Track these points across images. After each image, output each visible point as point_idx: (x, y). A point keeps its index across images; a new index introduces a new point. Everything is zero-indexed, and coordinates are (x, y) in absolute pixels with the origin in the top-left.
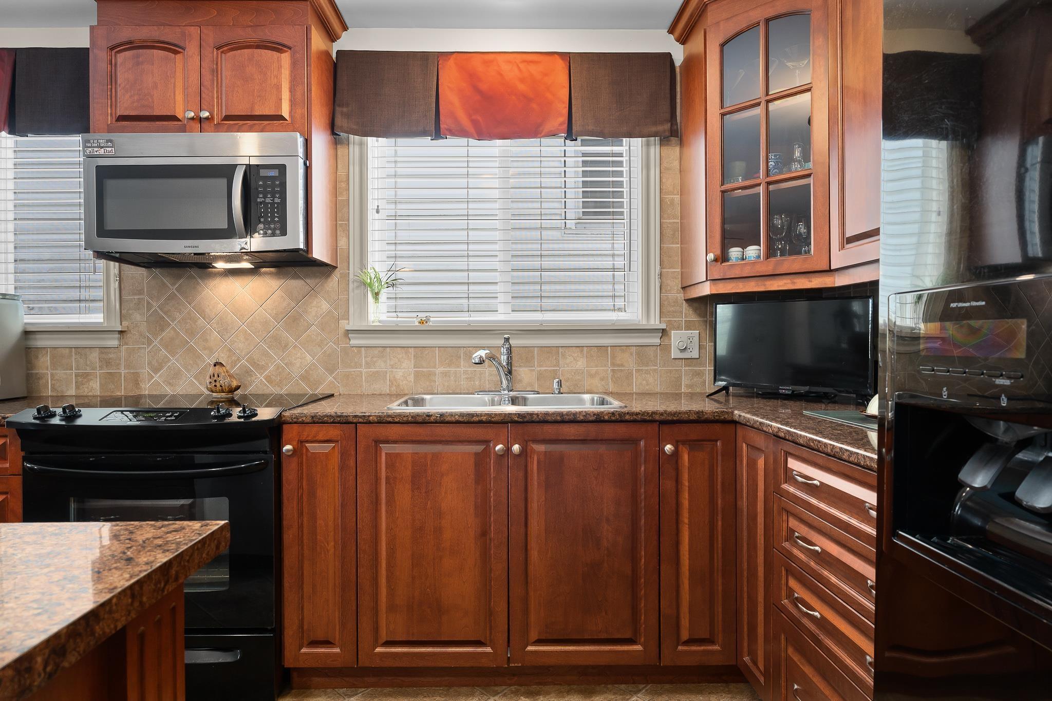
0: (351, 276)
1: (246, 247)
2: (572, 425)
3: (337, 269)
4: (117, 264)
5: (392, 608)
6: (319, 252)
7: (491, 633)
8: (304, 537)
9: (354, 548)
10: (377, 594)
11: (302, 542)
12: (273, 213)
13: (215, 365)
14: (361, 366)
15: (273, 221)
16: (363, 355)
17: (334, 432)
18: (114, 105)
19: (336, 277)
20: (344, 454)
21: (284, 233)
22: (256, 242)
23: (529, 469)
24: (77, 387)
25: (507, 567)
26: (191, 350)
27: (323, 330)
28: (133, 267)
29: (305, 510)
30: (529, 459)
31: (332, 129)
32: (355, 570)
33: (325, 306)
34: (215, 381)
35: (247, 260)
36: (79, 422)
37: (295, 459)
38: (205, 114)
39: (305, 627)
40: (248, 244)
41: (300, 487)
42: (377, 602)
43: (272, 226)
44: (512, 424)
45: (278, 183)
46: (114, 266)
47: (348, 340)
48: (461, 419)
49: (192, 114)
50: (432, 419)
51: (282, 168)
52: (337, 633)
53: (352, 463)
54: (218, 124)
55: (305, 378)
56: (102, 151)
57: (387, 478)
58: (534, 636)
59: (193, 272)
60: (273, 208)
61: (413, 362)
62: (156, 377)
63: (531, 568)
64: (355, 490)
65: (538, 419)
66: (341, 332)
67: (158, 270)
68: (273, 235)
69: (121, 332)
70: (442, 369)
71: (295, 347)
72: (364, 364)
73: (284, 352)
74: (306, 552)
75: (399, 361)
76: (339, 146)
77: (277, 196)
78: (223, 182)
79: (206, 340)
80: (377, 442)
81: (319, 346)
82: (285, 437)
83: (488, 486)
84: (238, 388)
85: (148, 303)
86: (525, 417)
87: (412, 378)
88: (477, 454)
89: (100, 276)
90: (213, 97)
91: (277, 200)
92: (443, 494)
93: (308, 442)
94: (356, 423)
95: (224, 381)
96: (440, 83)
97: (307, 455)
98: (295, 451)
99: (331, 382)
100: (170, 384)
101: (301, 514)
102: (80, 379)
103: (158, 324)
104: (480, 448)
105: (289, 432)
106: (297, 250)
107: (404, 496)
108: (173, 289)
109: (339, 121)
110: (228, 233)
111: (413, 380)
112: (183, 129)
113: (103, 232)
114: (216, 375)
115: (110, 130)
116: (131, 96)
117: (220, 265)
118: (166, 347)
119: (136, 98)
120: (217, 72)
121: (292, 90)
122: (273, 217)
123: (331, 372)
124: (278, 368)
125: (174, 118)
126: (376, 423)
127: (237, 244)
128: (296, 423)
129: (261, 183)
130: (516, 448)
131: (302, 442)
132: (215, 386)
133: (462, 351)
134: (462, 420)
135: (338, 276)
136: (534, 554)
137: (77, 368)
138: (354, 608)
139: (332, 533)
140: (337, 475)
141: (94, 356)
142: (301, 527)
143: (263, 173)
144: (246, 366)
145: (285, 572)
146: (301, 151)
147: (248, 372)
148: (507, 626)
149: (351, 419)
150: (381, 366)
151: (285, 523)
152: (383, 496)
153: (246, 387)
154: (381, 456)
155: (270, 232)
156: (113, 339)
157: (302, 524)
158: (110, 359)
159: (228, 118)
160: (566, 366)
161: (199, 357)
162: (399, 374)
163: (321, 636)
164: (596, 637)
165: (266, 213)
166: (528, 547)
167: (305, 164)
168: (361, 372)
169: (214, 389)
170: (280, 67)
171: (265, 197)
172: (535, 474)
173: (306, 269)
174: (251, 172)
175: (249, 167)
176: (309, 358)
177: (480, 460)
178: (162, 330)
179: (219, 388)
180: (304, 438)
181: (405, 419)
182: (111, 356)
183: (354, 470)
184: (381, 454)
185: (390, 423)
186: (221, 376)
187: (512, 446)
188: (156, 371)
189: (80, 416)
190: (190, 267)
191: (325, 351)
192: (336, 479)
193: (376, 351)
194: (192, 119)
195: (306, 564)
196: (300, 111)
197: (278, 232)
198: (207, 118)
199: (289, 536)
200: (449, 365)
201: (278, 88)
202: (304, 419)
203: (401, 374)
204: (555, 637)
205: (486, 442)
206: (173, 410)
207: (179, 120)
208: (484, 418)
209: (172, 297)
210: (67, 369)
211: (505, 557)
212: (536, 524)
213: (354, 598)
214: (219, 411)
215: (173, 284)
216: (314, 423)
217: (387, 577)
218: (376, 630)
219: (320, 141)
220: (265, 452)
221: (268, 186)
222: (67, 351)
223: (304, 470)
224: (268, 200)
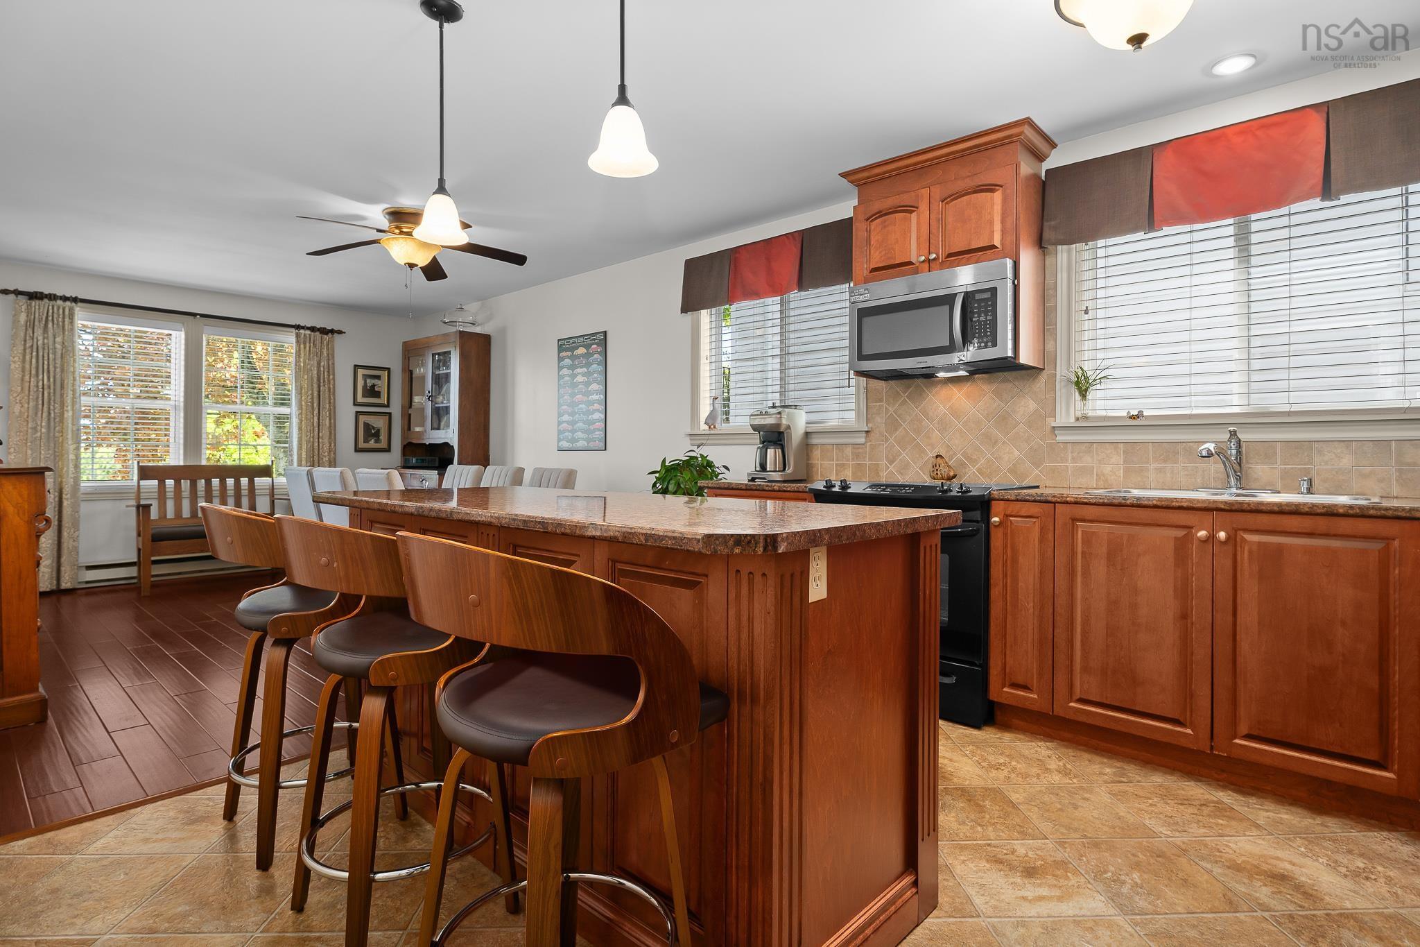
0: (1058, 377)
1: (963, 359)
2: (1293, 517)
3: (1044, 371)
4: (865, 379)
5: (1086, 669)
6: (1025, 358)
7: (1191, 715)
8: (1008, 596)
9: (1051, 610)
10: (1072, 656)
11: (1006, 599)
12: (985, 329)
13: (937, 457)
14: (1067, 460)
15: (986, 336)
16: (1070, 451)
17: (1034, 509)
18: (868, 261)
19: (1043, 377)
20: (1043, 530)
21: (994, 345)
22: (971, 353)
23: (1239, 558)
24: (837, 474)
25: (1210, 654)
26: (918, 445)
27: (1030, 427)
28: (876, 381)
29: (1009, 573)
30: (1239, 549)
31: (1041, 244)
32: (1051, 630)
33: (1032, 405)
34: (937, 470)
35: (962, 370)
36: (849, 491)
37: (1001, 530)
38: (933, 256)
39: (1007, 671)
40: (966, 356)
41: (1005, 553)
42: (1072, 661)
43: (985, 340)
44: (1218, 512)
45: (990, 303)
46: (863, 380)
47: (1054, 437)
48: (1159, 503)
49: (923, 258)
50: (1128, 502)
51: (994, 291)
52: (1035, 681)
53: (1050, 536)
54: (943, 262)
55: (1013, 470)
56: (861, 298)
57: (1083, 553)
58: (1243, 729)
59: (920, 381)
60: (986, 324)
61: (1122, 457)
62: (891, 468)
63: (1240, 660)
64: (1053, 561)
65: (1249, 508)
66: (1048, 429)
67: (894, 381)
68: (986, 347)
69: (867, 432)
70: (1156, 465)
71: (1004, 443)
72: (1070, 458)
73: (993, 447)
74: (1009, 608)
75: (1107, 456)
76: (1047, 257)
77: (990, 314)
78: (947, 308)
79: (929, 438)
80: (1074, 520)
81: (1027, 442)
82: (993, 511)
83: (1190, 571)
84: (954, 476)
85: (886, 408)
86: (1233, 505)
87: (1121, 473)
88: (1176, 539)
89: (852, 390)
90: (939, 241)
91: (989, 318)
92: (1140, 573)
93: (1012, 516)
94: (1055, 503)
95: (944, 471)
96: (1154, 176)
97: (1011, 527)
98: (1001, 523)
99: (1038, 476)
100: (900, 472)
101: (1005, 576)
102: (839, 468)
103: (893, 425)
104: (1180, 533)
105: (996, 507)
106: (1006, 358)
107: (1100, 570)
108: (905, 396)
109: (1046, 235)
110: (950, 349)
111: (1122, 475)
112: (916, 271)
113: (862, 357)
114: (937, 466)
115: (866, 281)
116: (880, 253)
117: (941, 375)
118: (899, 444)
119: (883, 253)
120: (942, 221)
121: (1003, 222)
122: (986, 332)
123: (1037, 464)
124: (988, 461)
125: (910, 263)
126: (1073, 503)
127: (955, 358)
128: (1002, 500)
129: (976, 305)
130: (1222, 535)
131: (1007, 516)
132: (937, 474)
133: (1180, 447)
134: (1160, 505)
135: (1045, 377)
136: (1244, 646)
137: (837, 460)
138: (1050, 662)
139: (1032, 595)
140: (1037, 546)
141: (848, 451)
142: (1005, 586)
143: (978, 297)
144: (961, 460)
145: (992, 624)
146: (1010, 274)
147: (963, 465)
148: (1210, 712)
149: (1050, 499)
150: (1087, 460)
151: (992, 581)
152: (1079, 568)
153: (961, 478)
154: (1077, 533)
155: (983, 344)
156: (861, 437)
157: (1006, 583)
158: (859, 453)
159: (950, 255)
160: (1323, 464)
161: (923, 451)
162: (1107, 469)
163: (1020, 680)
164: (1326, 749)
165: (980, 329)
166: (1238, 637)
167: (1014, 283)
168: (1067, 467)
169: (936, 476)
170: (993, 204)
171: (979, 317)
172: (1246, 565)
173: (1014, 373)
174: (968, 296)
175: (966, 293)
176: (1017, 453)
177: (1182, 546)
178: (896, 430)
179: (939, 475)
180: (1008, 512)
181: (1101, 501)
182: (860, 450)
183: (1053, 544)
184: (1077, 530)
185: (1086, 504)
186: (941, 466)
187: (1217, 532)
188: (891, 462)
189: (850, 487)
190: (918, 378)
191: (1032, 447)
192: (1036, 550)
193: (1083, 447)
194: (924, 261)
195: (1009, 618)
196: (1010, 238)
197: (990, 344)
198: (934, 259)
199: (995, 592)
200: (1165, 461)
201: (991, 222)
202: (1009, 497)
203: (1109, 469)
204: (1270, 736)
205: (1190, 527)
206: (910, 486)
207: (913, 264)
208: (1185, 504)
209: (904, 402)
210: (830, 461)
211: (1209, 642)
212: (1249, 616)
213: (1050, 653)
214: (942, 487)
215: (905, 393)
216: (1017, 500)
217: (1082, 641)
218: (1071, 686)
219: (1027, 259)
220: (977, 522)
221: (982, 307)
222: (831, 447)
223: (1009, 539)
224: (982, 319)
